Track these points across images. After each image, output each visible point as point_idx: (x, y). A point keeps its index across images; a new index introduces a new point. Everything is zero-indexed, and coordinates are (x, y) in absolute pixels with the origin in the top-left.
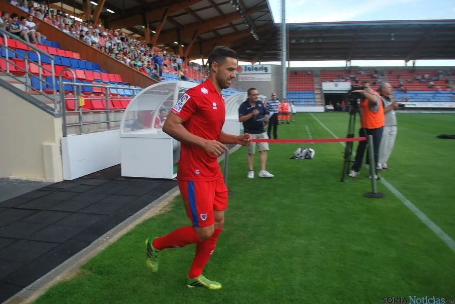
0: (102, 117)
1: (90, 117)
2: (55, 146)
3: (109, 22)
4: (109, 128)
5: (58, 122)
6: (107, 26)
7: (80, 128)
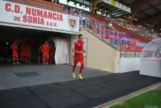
0: (133, 53)
1: (129, 53)
2: (117, 61)
3: (135, 23)
4: (135, 57)
5: (119, 53)
6: (134, 24)
7: (125, 56)
